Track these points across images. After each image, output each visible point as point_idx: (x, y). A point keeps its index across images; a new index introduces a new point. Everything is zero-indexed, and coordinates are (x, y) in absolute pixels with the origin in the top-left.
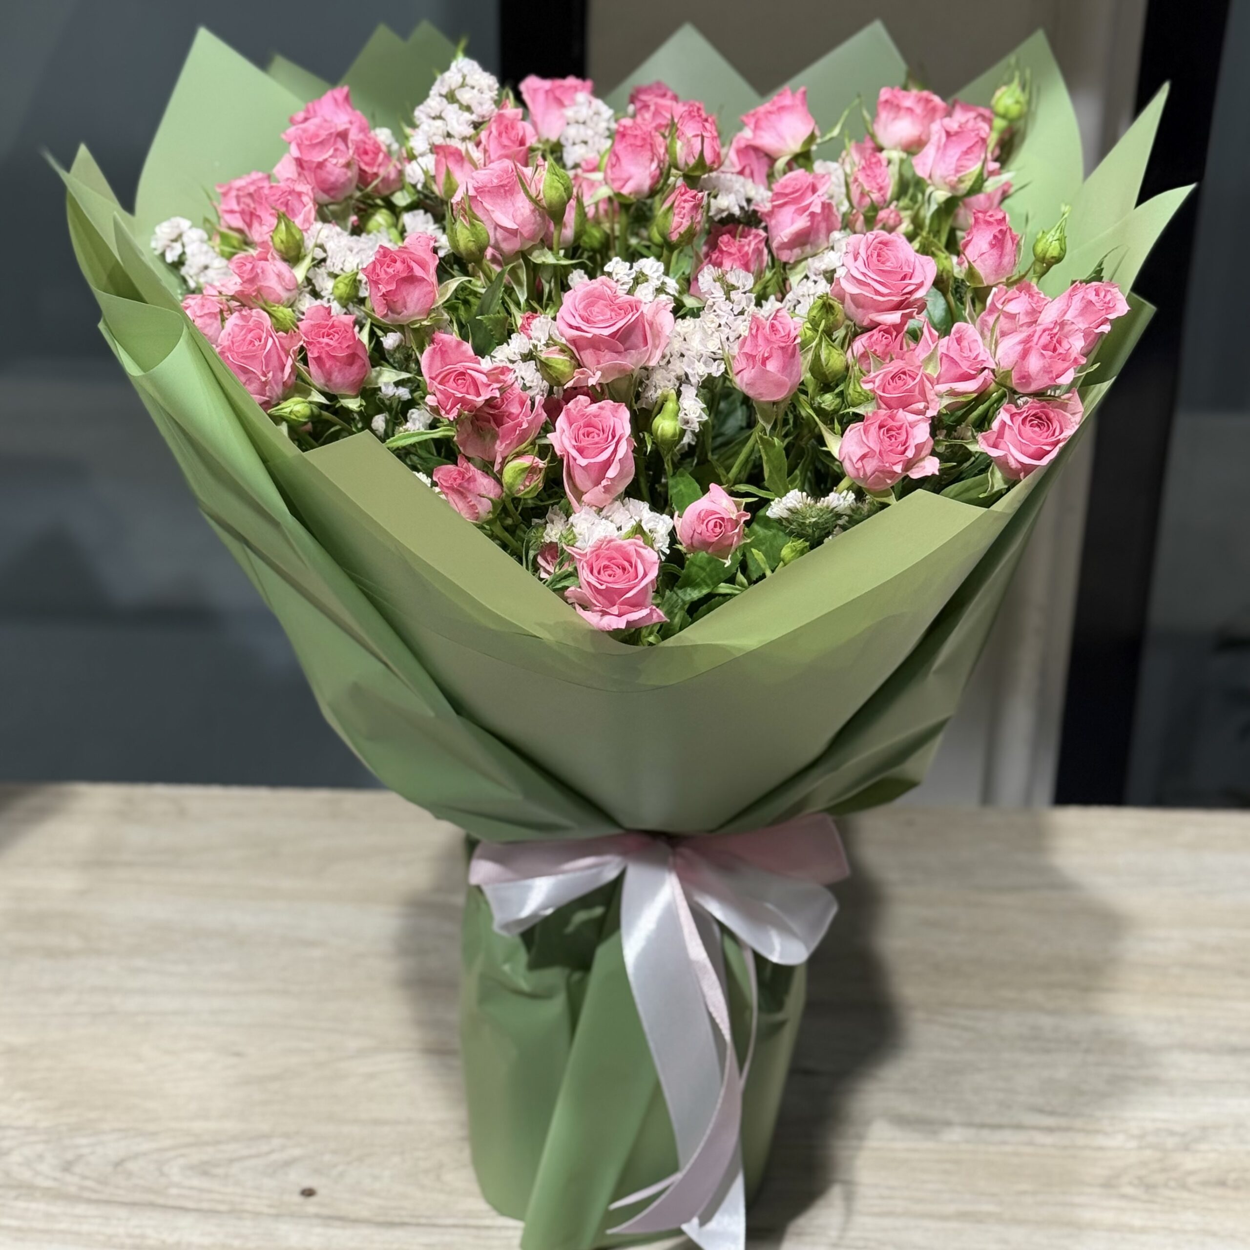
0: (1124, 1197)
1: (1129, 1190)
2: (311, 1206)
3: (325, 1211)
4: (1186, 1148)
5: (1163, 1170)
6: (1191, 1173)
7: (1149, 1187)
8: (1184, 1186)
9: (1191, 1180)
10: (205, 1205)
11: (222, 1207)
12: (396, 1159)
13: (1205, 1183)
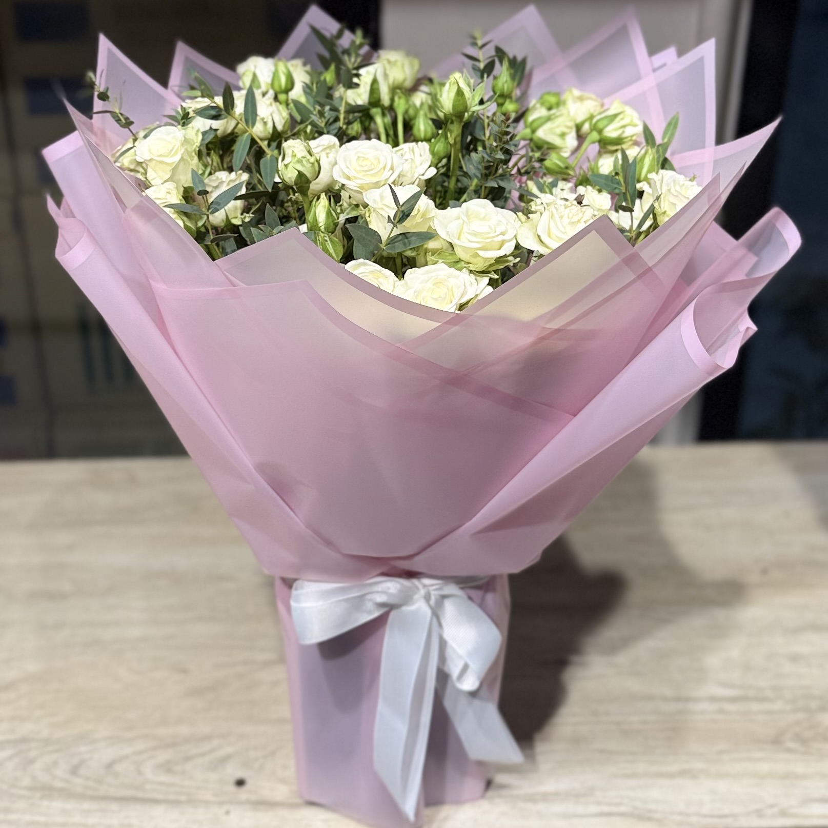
0: (789, 750)
1: (791, 745)
2: (243, 794)
3: (254, 798)
4: (824, 709)
5: (812, 727)
7: (804, 741)
10: (171, 797)
11: (183, 798)
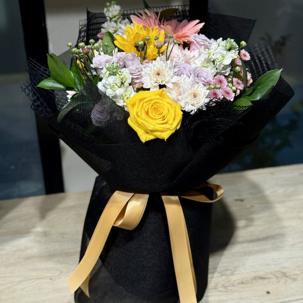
0: (220, 291)
1: (221, 289)
4: (232, 274)
5: (228, 281)
6: (235, 281)
7: (225, 287)
8: (233, 286)
9: (235, 283)
13: (238, 284)
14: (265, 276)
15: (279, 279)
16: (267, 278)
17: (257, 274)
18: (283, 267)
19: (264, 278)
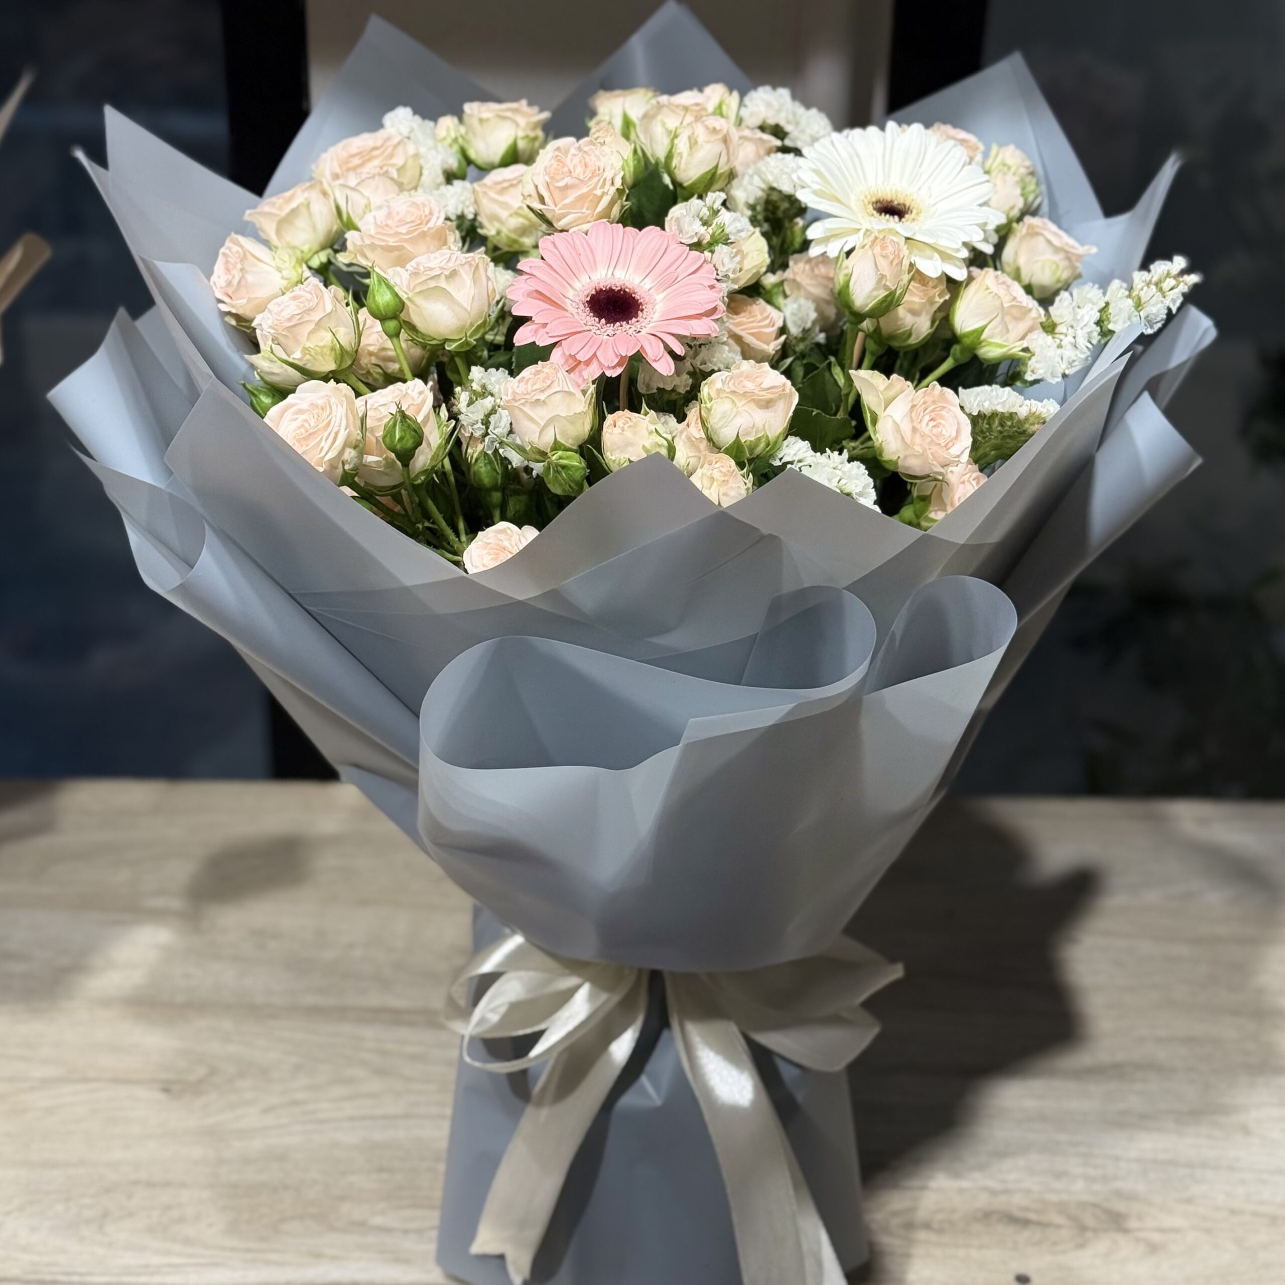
12: (60, 1207)
14: (1032, 1216)
15: (1089, 1234)
16: (1039, 1224)
17: (1000, 1202)
18: (1120, 1194)
19: (1025, 1223)
